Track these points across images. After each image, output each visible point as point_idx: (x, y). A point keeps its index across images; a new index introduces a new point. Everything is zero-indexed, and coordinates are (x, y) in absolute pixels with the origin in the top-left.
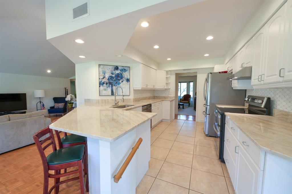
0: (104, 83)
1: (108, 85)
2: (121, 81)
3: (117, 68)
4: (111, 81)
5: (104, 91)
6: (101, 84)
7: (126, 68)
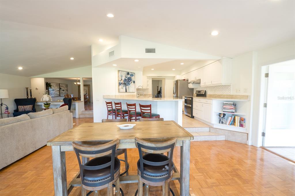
0: (121, 84)
1: (124, 85)
2: (130, 83)
3: (128, 74)
4: (125, 82)
5: (121, 89)
6: (120, 84)
7: (133, 74)
